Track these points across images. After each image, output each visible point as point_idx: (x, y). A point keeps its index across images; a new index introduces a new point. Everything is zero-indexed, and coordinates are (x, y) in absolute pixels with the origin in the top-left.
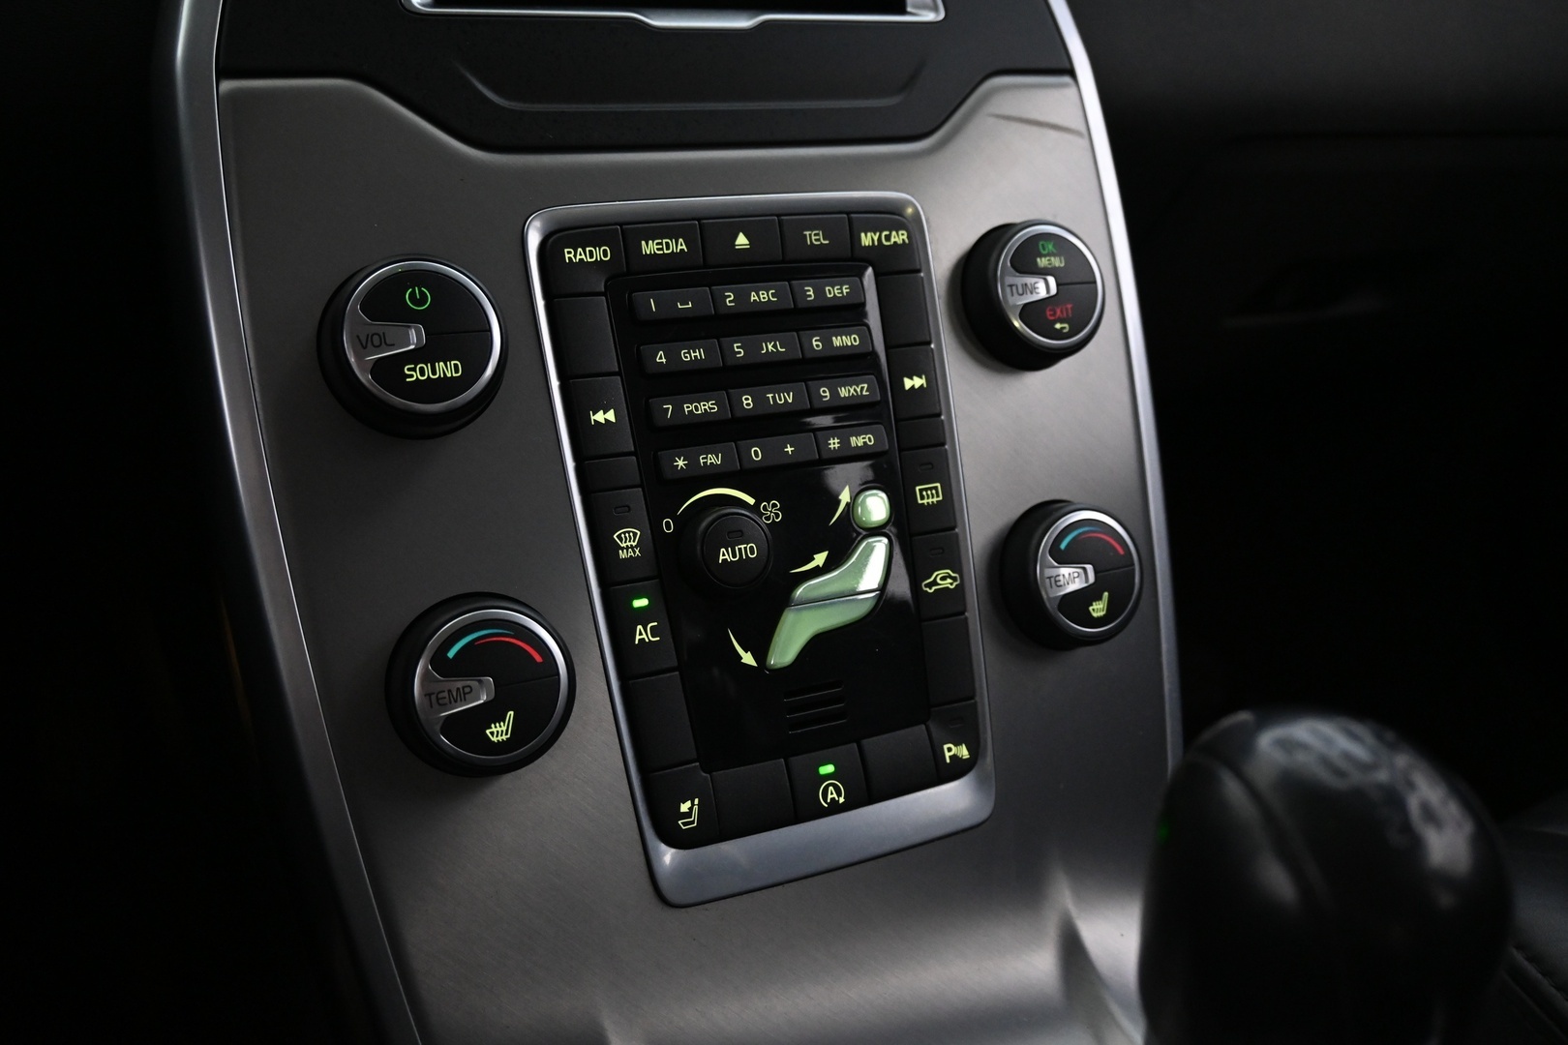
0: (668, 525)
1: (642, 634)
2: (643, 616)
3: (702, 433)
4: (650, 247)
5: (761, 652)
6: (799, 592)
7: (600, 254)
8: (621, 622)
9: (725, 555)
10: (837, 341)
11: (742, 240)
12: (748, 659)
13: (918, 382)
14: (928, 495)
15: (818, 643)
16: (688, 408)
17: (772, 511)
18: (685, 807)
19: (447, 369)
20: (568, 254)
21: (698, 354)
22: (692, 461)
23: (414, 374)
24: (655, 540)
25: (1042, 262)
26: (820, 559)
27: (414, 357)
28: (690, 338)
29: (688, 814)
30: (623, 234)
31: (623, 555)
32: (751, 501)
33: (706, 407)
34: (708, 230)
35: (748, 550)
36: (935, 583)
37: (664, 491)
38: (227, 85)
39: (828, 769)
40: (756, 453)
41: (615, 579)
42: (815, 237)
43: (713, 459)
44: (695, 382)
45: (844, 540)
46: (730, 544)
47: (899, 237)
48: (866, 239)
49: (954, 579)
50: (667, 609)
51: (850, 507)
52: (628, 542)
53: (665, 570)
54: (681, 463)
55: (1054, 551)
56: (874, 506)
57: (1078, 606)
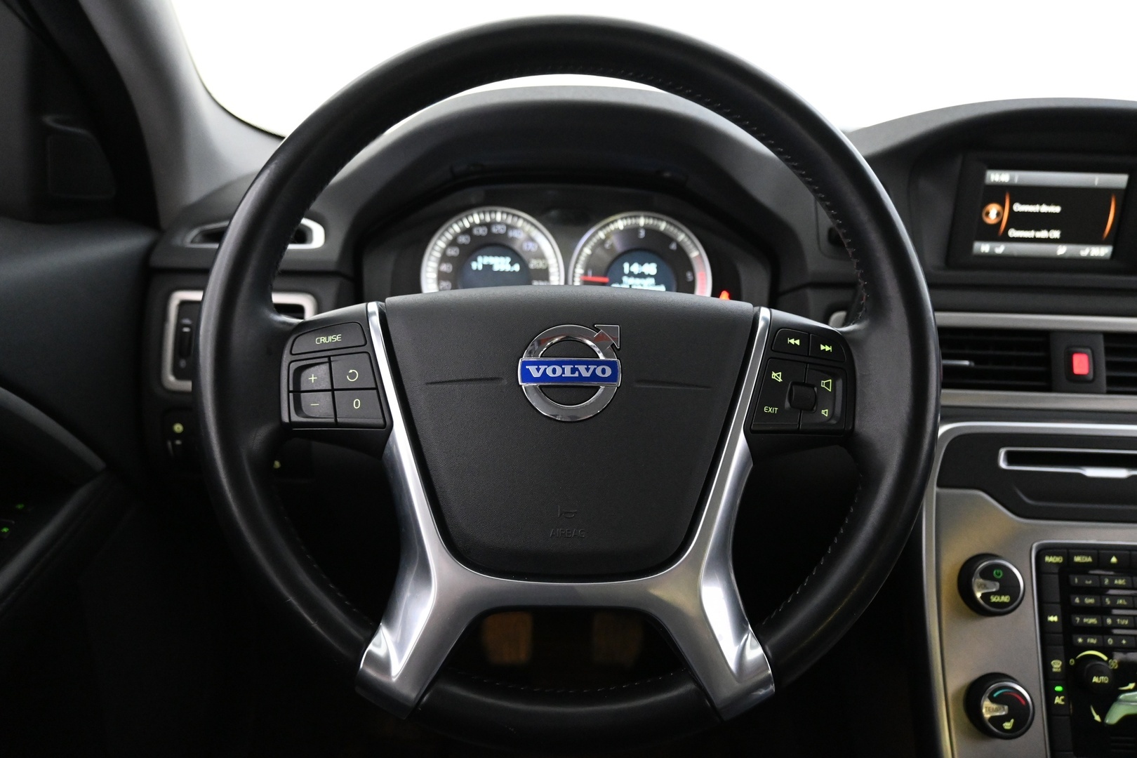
0: (1072, 662)
1: (1058, 700)
2: (1059, 694)
3: (1089, 630)
4: (1078, 559)
5: (1103, 715)
6: (1122, 697)
7: (1058, 559)
8: (1050, 694)
9: (1095, 679)
11: (1114, 559)
12: (1097, 718)
15: (1127, 719)
16: (1085, 620)
17: (1114, 664)
19: (1005, 599)
20: (1046, 559)
21: (1092, 601)
22: (1085, 640)
23: (994, 599)
24: (1066, 666)
26: (1131, 686)
27: (995, 594)
28: (1090, 595)
30: (1068, 551)
31: (1054, 670)
32: (1105, 658)
33: (1092, 621)
34: (1101, 554)
35: (1104, 679)
37: (1071, 650)
38: (940, 491)
40: (1109, 642)
41: (1050, 678)
43: (1093, 641)
44: (1089, 611)
46: (1099, 676)
50: (1068, 693)
52: (1057, 665)
53: (1077, 677)
54: (1080, 640)
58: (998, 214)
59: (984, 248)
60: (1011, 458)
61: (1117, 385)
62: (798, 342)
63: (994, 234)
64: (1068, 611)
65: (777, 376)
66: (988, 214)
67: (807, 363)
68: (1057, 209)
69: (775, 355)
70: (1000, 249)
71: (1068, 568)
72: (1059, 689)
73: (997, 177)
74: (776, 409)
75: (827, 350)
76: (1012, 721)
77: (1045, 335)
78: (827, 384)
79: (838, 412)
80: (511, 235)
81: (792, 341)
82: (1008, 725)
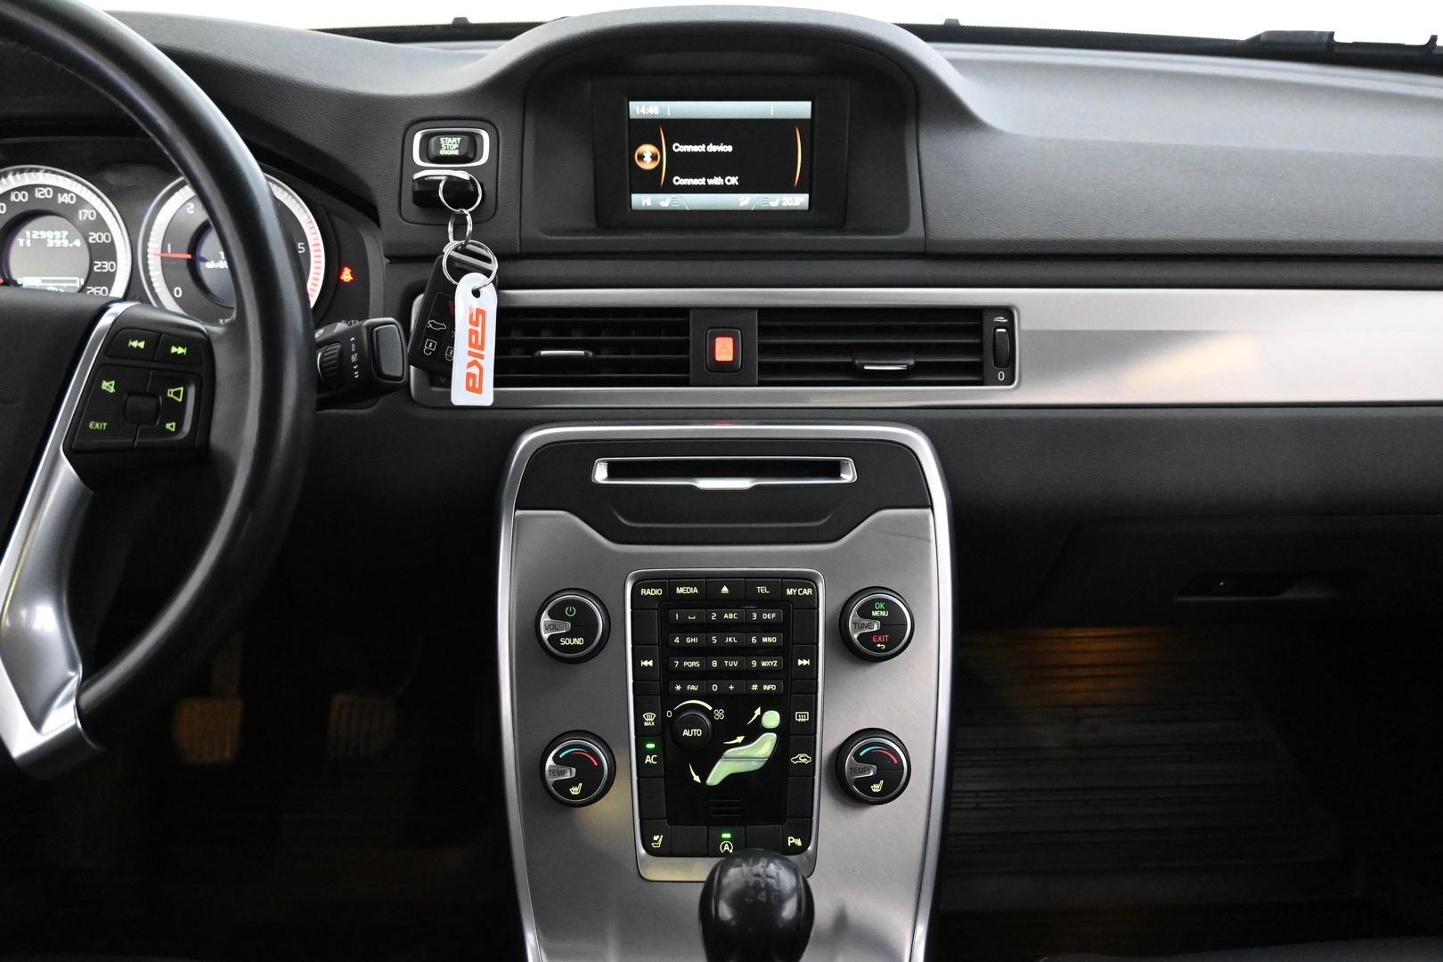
0: (669, 714)
1: (649, 760)
2: (651, 752)
3: (691, 675)
4: (680, 590)
5: (704, 777)
6: (729, 752)
7: (657, 592)
8: (641, 753)
9: (686, 733)
10: (765, 640)
11: (725, 590)
12: (697, 778)
13: (805, 662)
14: (802, 717)
15: (732, 779)
16: (686, 663)
17: (719, 714)
18: (656, 838)
19: (578, 641)
20: (643, 591)
21: (695, 640)
22: (684, 688)
23: (564, 642)
24: (661, 720)
25: (875, 614)
26: (740, 739)
27: (565, 635)
28: (692, 633)
29: (657, 841)
30: (668, 582)
31: (646, 724)
32: (710, 708)
33: (695, 664)
34: (707, 583)
35: (697, 732)
36: (798, 759)
37: (670, 699)
38: (519, 513)
39: (726, 835)
40: (715, 688)
41: (641, 734)
42: (762, 590)
43: (694, 688)
44: (691, 652)
45: (754, 732)
46: (690, 729)
47: (808, 592)
48: (790, 592)
49: (809, 759)
50: (661, 751)
51: (760, 718)
52: (649, 719)
53: (666, 733)
54: (678, 688)
55: (856, 755)
56: (772, 719)
57: (865, 784)
58: (654, 157)
59: (642, 201)
60: (614, 471)
61: (771, 374)
62: (142, 345)
63: (651, 183)
64: (667, 653)
65: (108, 386)
66: (641, 157)
67: (150, 369)
68: (729, 149)
69: (108, 360)
70: (665, 201)
71: (670, 600)
72: (651, 746)
74: (105, 424)
75: (179, 353)
76: (581, 784)
77: (680, 314)
78: (177, 394)
79: (187, 427)
80: (60, 199)
81: (135, 344)
82: (575, 791)
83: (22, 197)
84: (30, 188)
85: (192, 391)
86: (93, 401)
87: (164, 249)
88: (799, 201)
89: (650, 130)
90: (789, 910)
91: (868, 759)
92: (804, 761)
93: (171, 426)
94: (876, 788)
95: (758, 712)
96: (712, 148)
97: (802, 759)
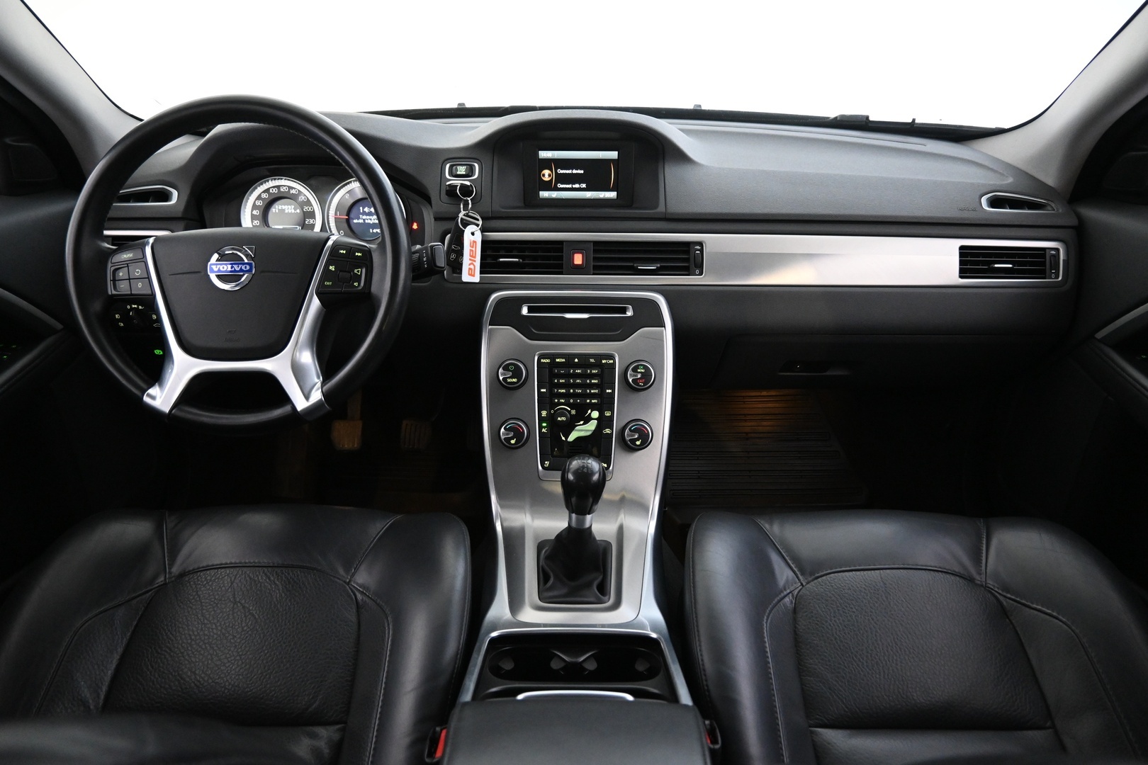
0: (552, 411)
1: (544, 430)
2: (545, 427)
3: (562, 395)
4: (558, 360)
5: (567, 438)
6: (577, 428)
7: (548, 361)
8: (541, 427)
9: (559, 419)
10: (593, 381)
11: (576, 360)
12: (563, 438)
13: (610, 391)
14: (608, 414)
15: (578, 439)
16: (559, 391)
17: (573, 412)
19: (515, 380)
20: (542, 360)
21: (563, 381)
22: (559, 401)
23: (509, 380)
24: (549, 414)
25: (639, 370)
26: (582, 422)
27: (509, 378)
28: (562, 378)
29: (547, 464)
30: (552, 357)
31: (543, 416)
32: (569, 409)
33: (563, 391)
34: (569, 357)
35: (564, 419)
36: (606, 431)
37: (553, 405)
38: (490, 327)
40: (572, 401)
41: (541, 419)
42: (592, 360)
43: (563, 401)
44: (562, 386)
45: (588, 420)
46: (561, 417)
47: (611, 362)
48: (604, 362)
50: (549, 427)
51: (590, 414)
52: (544, 413)
53: (551, 420)
54: (556, 401)
55: (630, 429)
56: (595, 414)
57: (633, 441)
58: (549, 175)
59: (544, 194)
60: (530, 310)
61: (598, 270)
62: (344, 252)
63: (548, 186)
64: (552, 386)
65: (332, 268)
66: (544, 175)
67: (348, 262)
68: (582, 172)
69: (332, 258)
70: (554, 194)
71: (553, 364)
72: (544, 425)
73: (544, 154)
74: (331, 283)
75: (359, 255)
76: (515, 439)
77: (559, 244)
78: (358, 271)
79: (362, 284)
80: (291, 192)
81: (342, 252)
82: (513, 442)
83: (275, 191)
84: (278, 187)
85: (364, 270)
86: (326, 274)
87: (336, 214)
88: (612, 195)
89: (548, 163)
90: (596, 477)
91: (635, 431)
92: (609, 432)
93: (356, 284)
94: (638, 443)
95: (589, 411)
96: (575, 171)
97: (608, 431)
